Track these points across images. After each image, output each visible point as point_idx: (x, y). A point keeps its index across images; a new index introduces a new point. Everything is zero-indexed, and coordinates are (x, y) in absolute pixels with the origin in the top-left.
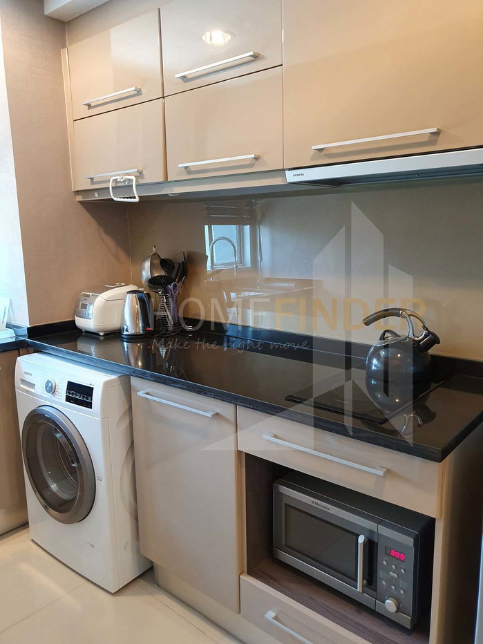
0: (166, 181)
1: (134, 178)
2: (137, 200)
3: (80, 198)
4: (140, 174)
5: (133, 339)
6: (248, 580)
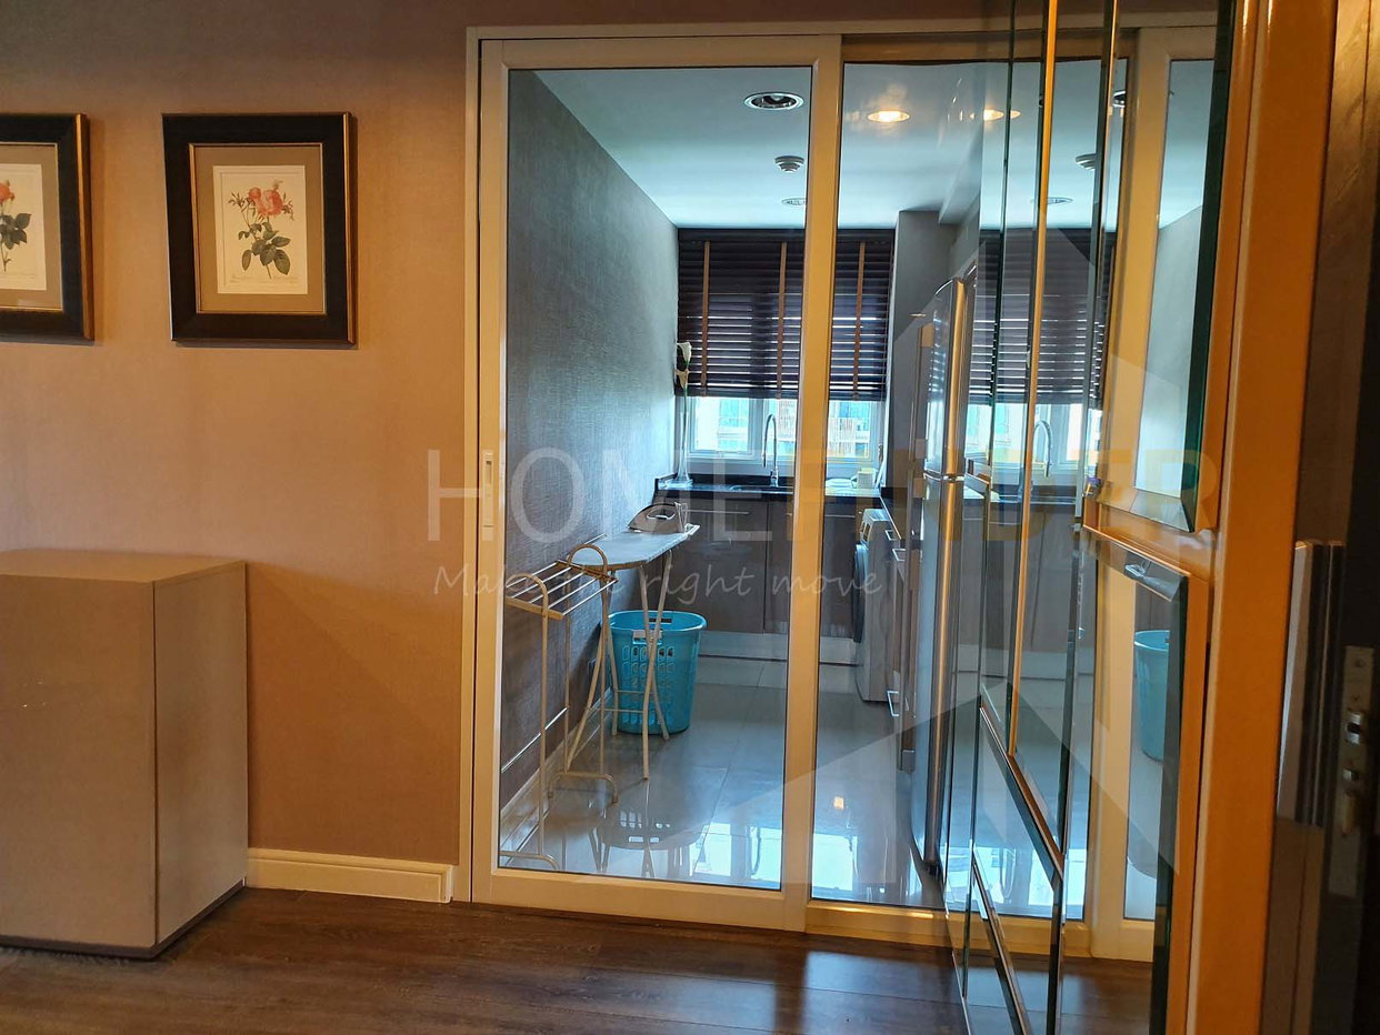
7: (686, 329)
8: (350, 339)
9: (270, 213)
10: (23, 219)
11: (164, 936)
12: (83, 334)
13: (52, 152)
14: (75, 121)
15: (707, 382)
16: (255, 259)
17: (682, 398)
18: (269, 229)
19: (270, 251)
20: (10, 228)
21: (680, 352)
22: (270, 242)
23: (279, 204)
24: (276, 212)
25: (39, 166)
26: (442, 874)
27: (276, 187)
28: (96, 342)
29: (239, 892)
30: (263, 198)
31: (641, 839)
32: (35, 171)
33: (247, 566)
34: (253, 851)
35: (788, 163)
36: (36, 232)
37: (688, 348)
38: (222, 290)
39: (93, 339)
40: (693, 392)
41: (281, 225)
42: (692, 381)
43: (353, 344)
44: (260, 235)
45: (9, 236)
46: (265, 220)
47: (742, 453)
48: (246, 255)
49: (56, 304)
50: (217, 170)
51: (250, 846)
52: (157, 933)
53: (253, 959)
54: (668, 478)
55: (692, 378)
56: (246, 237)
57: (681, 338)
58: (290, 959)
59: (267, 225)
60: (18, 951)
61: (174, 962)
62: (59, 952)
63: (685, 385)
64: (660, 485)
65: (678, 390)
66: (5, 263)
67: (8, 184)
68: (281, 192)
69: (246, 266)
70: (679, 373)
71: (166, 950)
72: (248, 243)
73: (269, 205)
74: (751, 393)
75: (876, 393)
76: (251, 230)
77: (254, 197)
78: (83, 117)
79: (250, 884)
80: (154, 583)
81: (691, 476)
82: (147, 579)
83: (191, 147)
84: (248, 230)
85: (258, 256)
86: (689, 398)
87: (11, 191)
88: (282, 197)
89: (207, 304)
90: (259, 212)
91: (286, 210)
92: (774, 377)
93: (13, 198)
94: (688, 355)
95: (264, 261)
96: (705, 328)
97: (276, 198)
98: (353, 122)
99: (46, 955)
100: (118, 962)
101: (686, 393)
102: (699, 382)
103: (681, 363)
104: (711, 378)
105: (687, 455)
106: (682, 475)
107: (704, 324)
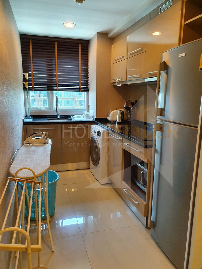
0: (126, 81)
1: (120, 80)
2: (121, 86)
3: (112, 85)
4: (122, 79)
5: (119, 123)
6: (123, 182)
7: (25, 69)
15: (34, 86)
17: (26, 91)
21: (24, 76)
37: (27, 75)
40: (29, 89)
47: (46, 108)
54: (25, 118)
55: (29, 85)
57: (24, 72)
63: (27, 87)
64: (24, 121)
65: (25, 89)
70: (24, 83)
74: (48, 90)
75: (86, 90)
86: (28, 91)
92: (56, 85)
94: (27, 77)
101: (27, 89)
102: (32, 86)
103: (25, 80)
104: (35, 84)
105: (29, 110)
106: (28, 116)
107: (32, 67)
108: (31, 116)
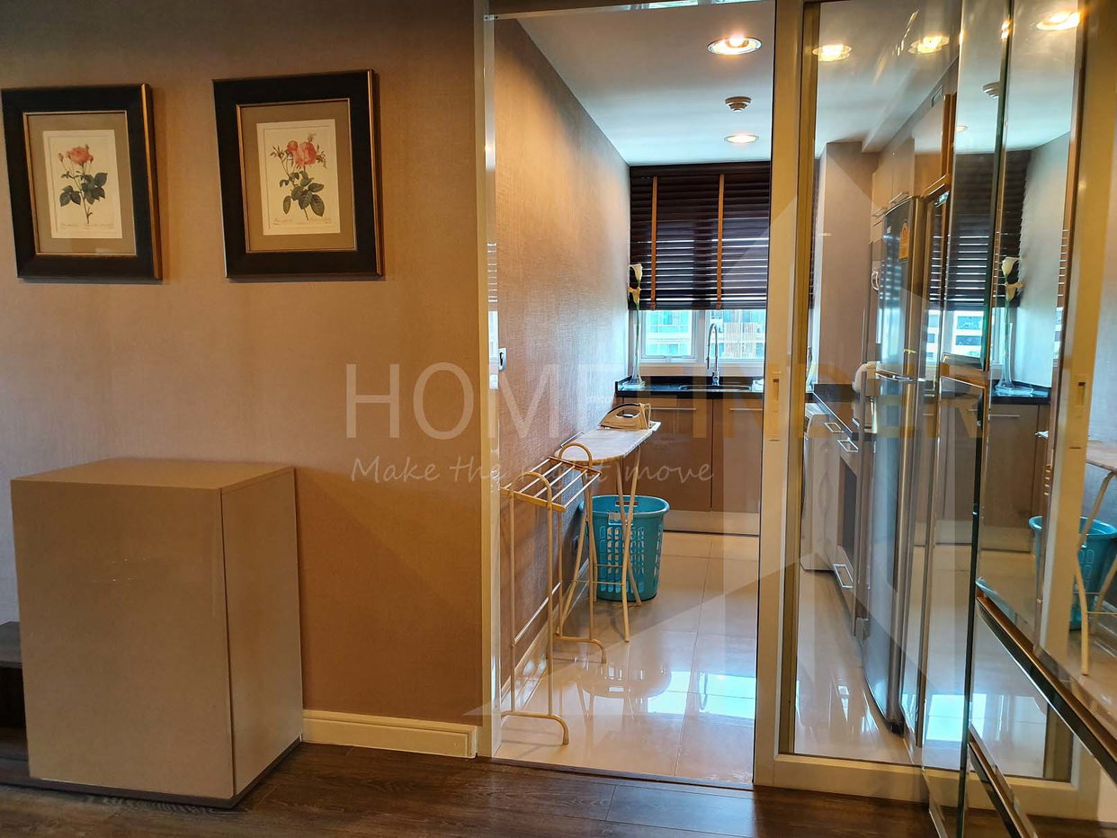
7: (638, 253)
8: (379, 271)
9: (306, 163)
10: (101, 178)
11: (240, 789)
12: (153, 275)
13: (122, 118)
14: (140, 89)
15: (656, 297)
16: (295, 204)
17: (635, 312)
18: (305, 177)
19: (307, 196)
20: (90, 186)
21: (632, 272)
22: (306, 188)
23: (313, 155)
24: (311, 162)
25: (113, 131)
26: (468, 734)
27: (311, 139)
28: (164, 281)
29: (299, 747)
30: (299, 149)
31: (621, 690)
32: (110, 135)
33: (295, 471)
34: (307, 712)
35: (738, 103)
36: (112, 188)
37: (639, 269)
38: (267, 231)
39: (161, 279)
40: (644, 306)
41: (316, 173)
42: (644, 296)
43: (381, 276)
44: (298, 182)
45: (90, 194)
46: (302, 169)
47: (687, 357)
48: (287, 200)
49: (131, 250)
50: (260, 127)
51: (304, 707)
52: (235, 786)
53: (315, 809)
54: (625, 380)
55: (644, 294)
56: (286, 184)
57: (633, 261)
58: (345, 811)
59: (304, 173)
60: (121, 801)
61: (250, 811)
62: (154, 801)
63: (637, 300)
64: (619, 387)
65: (631, 305)
66: (88, 216)
67: (88, 148)
68: (314, 144)
69: (286, 210)
70: (632, 290)
71: (243, 799)
72: (288, 190)
73: (304, 155)
74: (694, 306)
76: (290, 178)
77: (292, 149)
78: (147, 86)
79: (306, 739)
80: (221, 489)
81: (643, 378)
82: (215, 486)
83: (238, 108)
84: (287, 178)
85: (297, 201)
86: (640, 312)
87: (90, 154)
88: (316, 148)
89: (255, 245)
90: (297, 162)
91: (320, 159)
92: (715, 291)
93: (92, 160)
94: (639, 275)
95: (302, 206)
96: (654, 252)
97: (310, 149)
98: (375, 78)
99: (144, 805)
100: (204, 810)
101: (638, 308)
102: (649, 297)
103: (633, 282)
104: (659, 294)
105: (640, 361)
106: (636, 377)
107: (653, 248)
108: (642, 377)
